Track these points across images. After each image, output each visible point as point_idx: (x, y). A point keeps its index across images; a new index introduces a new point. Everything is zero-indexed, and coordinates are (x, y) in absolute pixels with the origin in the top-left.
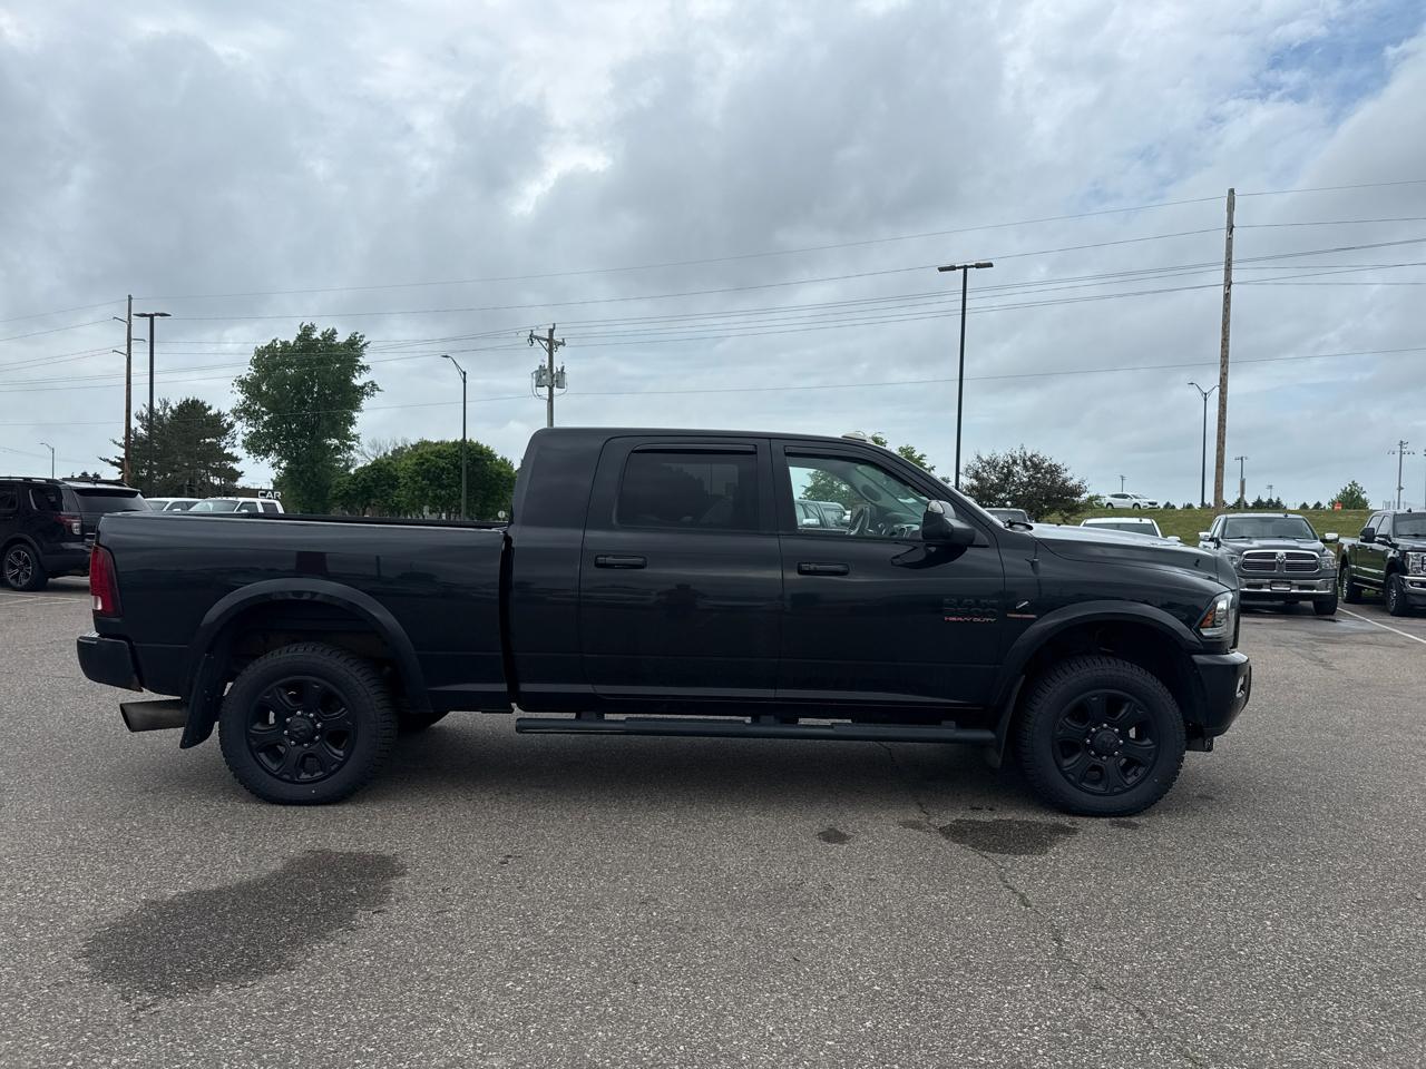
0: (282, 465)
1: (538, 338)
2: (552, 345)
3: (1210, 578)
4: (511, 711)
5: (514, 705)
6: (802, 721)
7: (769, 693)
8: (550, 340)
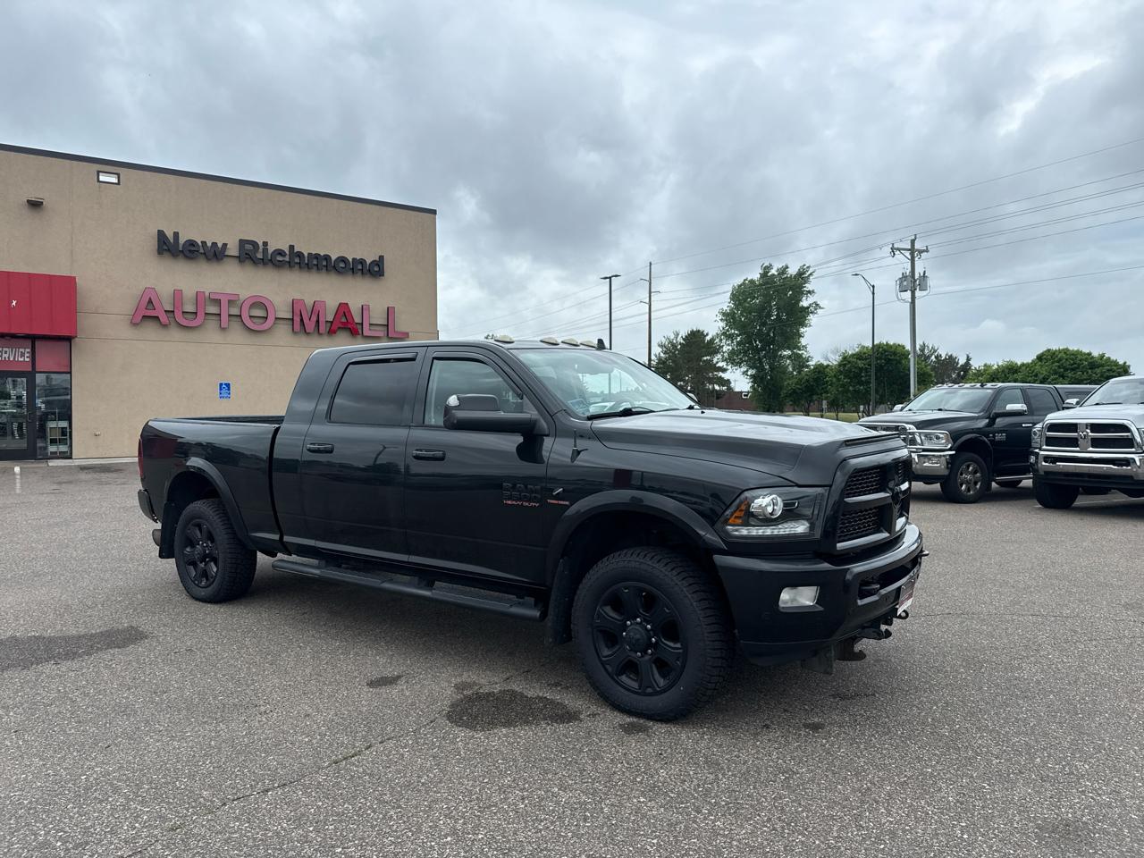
0: (749, 373)
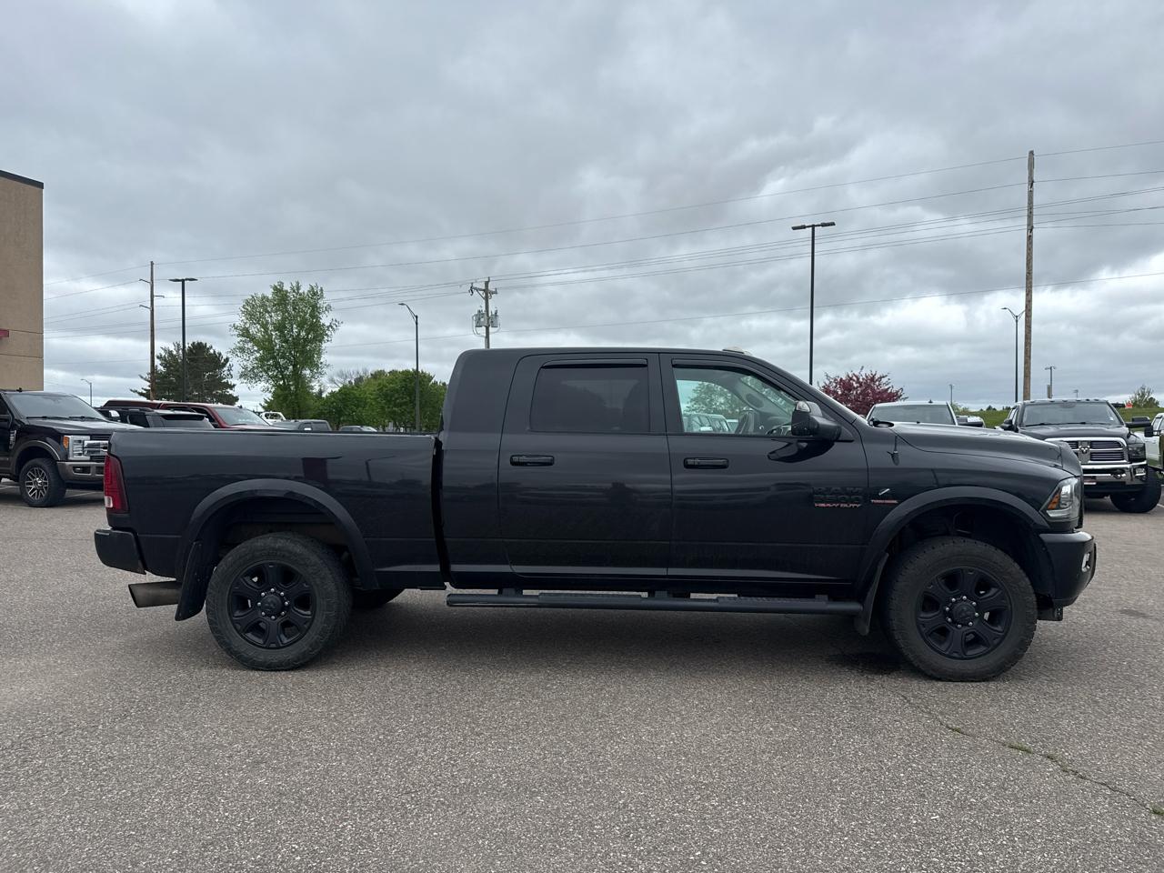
1: (477, 290)
2: (487, 294)
3: (1056, 466)
4: (444, 588)
5: (447, 584)
6: (693, 596)
7: (661, 571)
8: (486, 291)
